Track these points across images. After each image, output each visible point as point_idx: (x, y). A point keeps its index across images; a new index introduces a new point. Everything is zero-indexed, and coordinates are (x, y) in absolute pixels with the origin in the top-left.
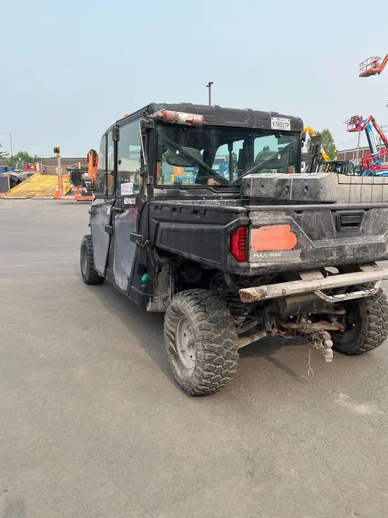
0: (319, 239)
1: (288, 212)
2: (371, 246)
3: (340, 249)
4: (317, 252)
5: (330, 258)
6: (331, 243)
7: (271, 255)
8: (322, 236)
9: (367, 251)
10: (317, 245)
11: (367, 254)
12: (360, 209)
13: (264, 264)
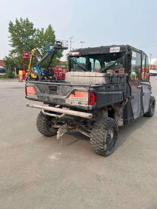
0: (43, 93)
1: (35, 83)
2: (59, 99)
3: (48, 97)
4: (41, 97)
5: (45, 100)
6: (46, 95)
7: (31, 95)
8: (44, 92)
9: (58, 101)
10: (42, 95)
11: (58, 102)
12: (56, 85)
13: (29, 97)
